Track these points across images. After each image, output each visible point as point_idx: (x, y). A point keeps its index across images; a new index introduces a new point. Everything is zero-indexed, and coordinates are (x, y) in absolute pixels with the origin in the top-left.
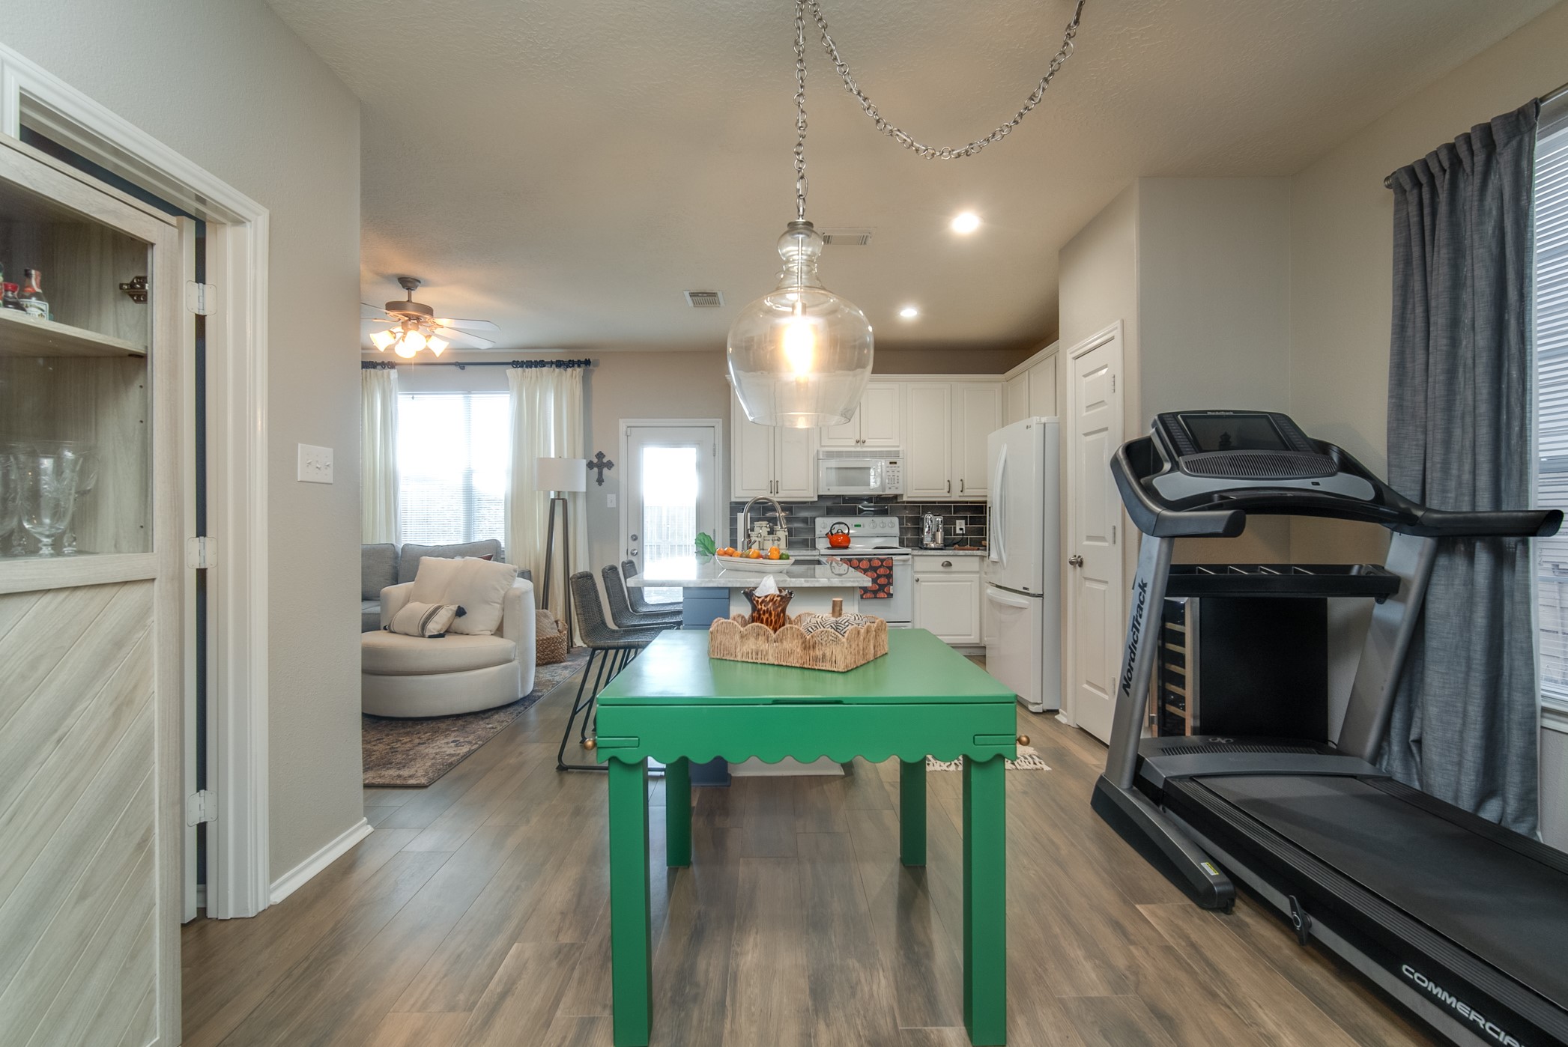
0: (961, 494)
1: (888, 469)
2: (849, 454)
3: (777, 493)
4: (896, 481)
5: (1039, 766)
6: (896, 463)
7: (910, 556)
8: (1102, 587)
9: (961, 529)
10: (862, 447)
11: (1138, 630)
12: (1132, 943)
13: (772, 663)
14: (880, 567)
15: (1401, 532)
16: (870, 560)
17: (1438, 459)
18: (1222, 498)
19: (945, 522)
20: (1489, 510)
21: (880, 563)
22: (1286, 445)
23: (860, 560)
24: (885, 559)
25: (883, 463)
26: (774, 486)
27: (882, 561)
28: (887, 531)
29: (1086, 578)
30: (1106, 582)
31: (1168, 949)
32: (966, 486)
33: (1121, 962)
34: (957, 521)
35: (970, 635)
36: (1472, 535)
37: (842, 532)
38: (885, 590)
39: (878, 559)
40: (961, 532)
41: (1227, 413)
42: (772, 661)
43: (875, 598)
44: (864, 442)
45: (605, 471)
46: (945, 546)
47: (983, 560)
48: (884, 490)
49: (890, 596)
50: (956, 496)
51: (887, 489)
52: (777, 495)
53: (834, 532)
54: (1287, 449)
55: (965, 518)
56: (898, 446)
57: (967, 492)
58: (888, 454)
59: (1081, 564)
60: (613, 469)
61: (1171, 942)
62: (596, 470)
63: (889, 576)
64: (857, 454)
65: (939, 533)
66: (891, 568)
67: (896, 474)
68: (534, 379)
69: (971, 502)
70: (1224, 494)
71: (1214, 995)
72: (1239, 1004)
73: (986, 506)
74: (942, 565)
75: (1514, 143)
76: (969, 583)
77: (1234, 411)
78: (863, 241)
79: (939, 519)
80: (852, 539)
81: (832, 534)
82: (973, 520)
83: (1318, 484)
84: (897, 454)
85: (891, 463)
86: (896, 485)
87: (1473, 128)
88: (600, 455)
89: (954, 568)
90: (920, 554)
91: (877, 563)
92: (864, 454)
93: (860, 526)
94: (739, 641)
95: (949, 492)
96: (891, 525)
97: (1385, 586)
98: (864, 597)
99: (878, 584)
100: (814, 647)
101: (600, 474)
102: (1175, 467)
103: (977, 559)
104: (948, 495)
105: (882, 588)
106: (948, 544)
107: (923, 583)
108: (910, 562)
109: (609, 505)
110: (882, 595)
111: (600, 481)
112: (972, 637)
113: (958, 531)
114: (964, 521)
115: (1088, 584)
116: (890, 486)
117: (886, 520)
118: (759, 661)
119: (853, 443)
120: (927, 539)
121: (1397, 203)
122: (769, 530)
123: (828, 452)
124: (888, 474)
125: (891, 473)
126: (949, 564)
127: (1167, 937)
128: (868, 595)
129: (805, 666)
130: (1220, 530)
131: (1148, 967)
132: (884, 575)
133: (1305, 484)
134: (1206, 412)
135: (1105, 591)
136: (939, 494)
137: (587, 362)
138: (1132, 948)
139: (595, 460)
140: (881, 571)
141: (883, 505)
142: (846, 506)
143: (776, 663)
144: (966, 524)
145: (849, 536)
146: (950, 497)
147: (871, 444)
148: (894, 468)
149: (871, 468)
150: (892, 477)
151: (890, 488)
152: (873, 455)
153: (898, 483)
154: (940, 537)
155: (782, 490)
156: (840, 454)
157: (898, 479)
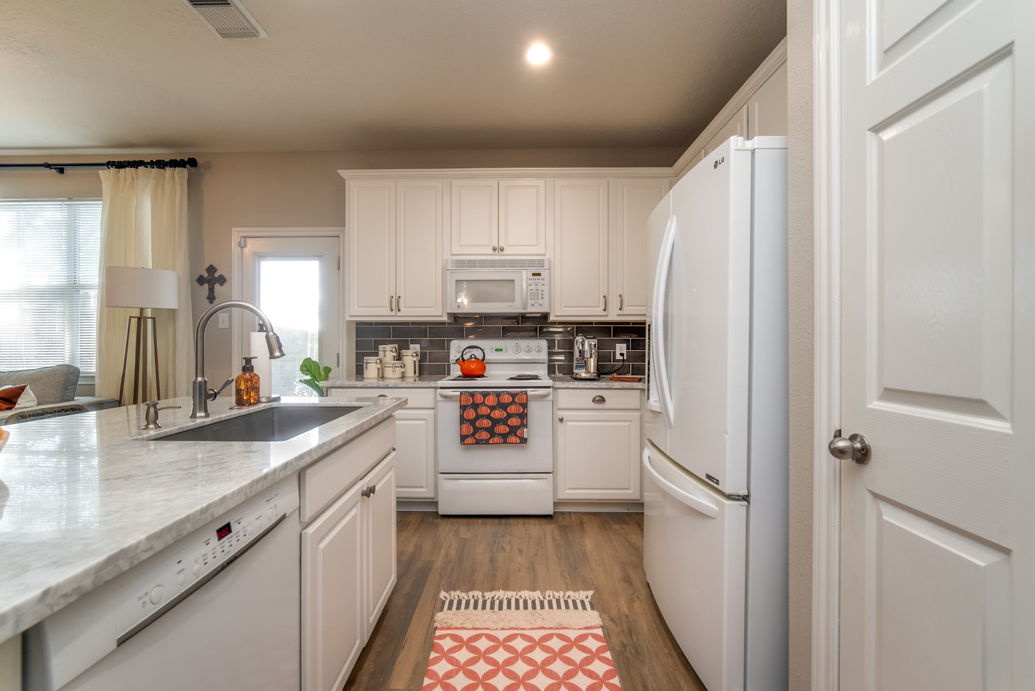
0: (620, 312)
1: (531, 281)
2: (483, 264)
3: (399, 310)
4: (540, 296)
6: (539, 274)
7: (551, 390)
9: (622, 354)
10: (498, 255)
14: (511, 404)
16: (498, 395)
19: (600, 346)
21: (511, 399)
23: (485, 395)
24: (517, 394)
25: (526, 274)
26: (395, 303)
27: (513, 395)
28: (532, 356)
32: (625, 303)
34: (618, 346)
35: (628, 489)
37: (476, 357)
38: (518, 433)
39: (508, 393)
40: (621, 358)
43: (505, 442)
44: (502, 250)
45: (217, 287)
46: (599, 376)
47: (644, 396)
48: (525, 307)
49: (524, 441)
50: (613, 316)
51: (529, 305)
52: (399, 314)
53: (466, 357)
55: (627, 341)
56: (542, 254)
57: (627, 310)
58: (531, 263)
60: (226, 285)
62: (206, 286)
63: (523, 416)
64: (493, 264)
65: (592, 359)
66: (525, 406)
67: (540, 287)
68: (129, 181)
69: (631, 323)
74: (593, 401)
76: (628, 424)
79: (594, 342)
80: (488, 367)
81: (463, 360)
82: (632, 344)
84: (541, 263)
85: (534, 275)
86: (542, 302)
88: (211, 269)
89: (607, 405)
90: (564, 386)
91: (507, 399)
92: (502, 264)
93: (501, 350)
95: (605, 310)
96: (538, 349)
98: (491, 442)
99: (509, 426)
101: (211, 290)
104: (604, 313)
105: (513, 430)
106: (602, 372)
107: (569, 423)
108: (550, 398)
109: (221, 326)
110: (513, 439)
111: (211, 298)
112: (631, 491)
113: (618, 357)
114: (626, 345)
116: (532, 302)
117: (533, 343)
119: (490, 250)
122: (395, 354)
123: (459, 261)
124: (530, 287)
125: (534, 287)
126: (602, 400)
128: (496, 439)
132: (517, 415)
136: (593, 313)
137: (192, 163)
139: (206, 275)
140: (512, 409)
144: (628, 348)
145: (484, 362)
146: (607, 316)
147: (511, 252)
148: (537, 281)
149: (514, 280)
150: (534, 291)
151: (533, 305)
152: (513, 264)
153: (542, 298)
154: (592, 364)
155: (405, 307)
156: (472, 264)
157: (542, 294)
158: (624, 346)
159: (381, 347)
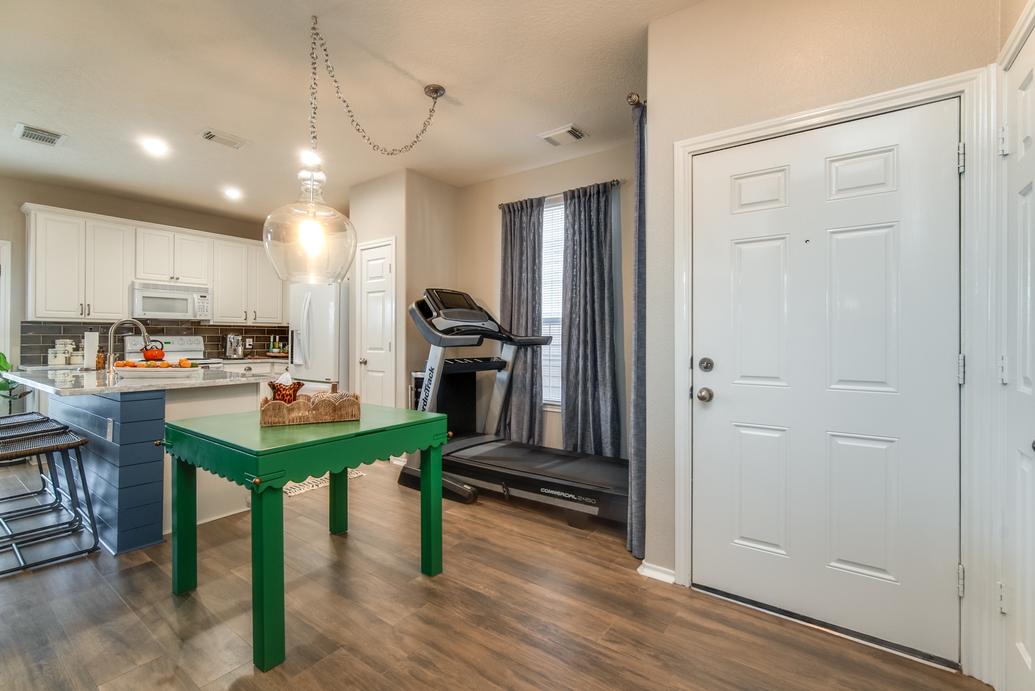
0: (254, 321)
1: (200, 301)
2: (164, 287)
3: (89, 315)
4: (206, 310)
5: (359, 474)
6: (205, 297)
8: (381, 374)
9: (250, 345)
10: (175, 282)
11: (429, 391)
12: (454, 523)
13: (312, 422)
15: (507, 344)
17: (516, 317)
18: (458, 330)
19: (243, 340)
20: (524, 336)
22: (472, 308)
25: (196, 296)
26: (86, 309)
28: (194, 347)
29: (368, 371)
30: (384, 372)
31: (466, 520)
32: (257, 316)
33: (456, 531)
36: (526, 345)
37: (156, 348)
40: (250, 347)
41: (446, 291)
42: (312, 421)
44: (178, 279)
46: (245, 357)
47: (273, 365)
48: (195, 316)
50: (250, 323)
51: (198, 316)
52: (88, 317)
53: (148, 347)
54: (472, 309)
55: (253, 338)
56: (206, 285)
57: (258, 320)
58: (199, 290)
59: (365, 363)
61: (466, 518)
64: (172, 288)
65: (240, 348)
67: (206, 305)
69: (257, 327)
70: (458, 328)
71: (490, 527)
72: (497, 526)
73: (288, 330)
74: (245, 370)
75: (538, 209)
77: (452, 291)
78: (209, 136)
79: (240, 338)
80: (165, 353)
81: (146, 349)
82: (258, 339)
83: (483, 324)
84: (206, 290)
85: (201, 297)
86: (206, 313)
87: (528, 199)
89: (253, 371)
90: (227, 362)
92: (179, 289)
93: (170, 343)
94: (286, 413)
96: (197, 343)
97: (501, 365)
100: (340, 409)
102: (439, 315)
103: (270, 364)
104: (245, 321)
106: (246, 355)
113: (248, 347)
114: (252, 339)
115: (370, 373)
116: (200, 313)
117: (193, 338)
118: (302, 423)
119: (168, 278)
120: (229, 353)
121: (503, 216)
122: (75, 347)
123: (144, 284)
124: (199, 304)
125: (201, 304)
126: (250, 369)
127: (462, 517)
129: (336, 420)
130: (476, 343)
131: (464, 528)
133: (479, 324)
134: (442, 290)
135: (382, 376)
136: (238, 320)
138: (455, 525)
141: (194, 327)
142: (156, 328)
143: (315, 422)
144: (253, 341)
145: (163, 351)
146: (246, 323)
147: (184, 281)
148: (203, 301)
149: (187, 299)
150: (202, 306)
151: (200, 315)
152: (187, 289)
153: (207, 311)
154: (240, 350)
155: (94, 313)
156: (155, 287)
157: (207, 309)
158: (251, 340)
159: (57, 342)
